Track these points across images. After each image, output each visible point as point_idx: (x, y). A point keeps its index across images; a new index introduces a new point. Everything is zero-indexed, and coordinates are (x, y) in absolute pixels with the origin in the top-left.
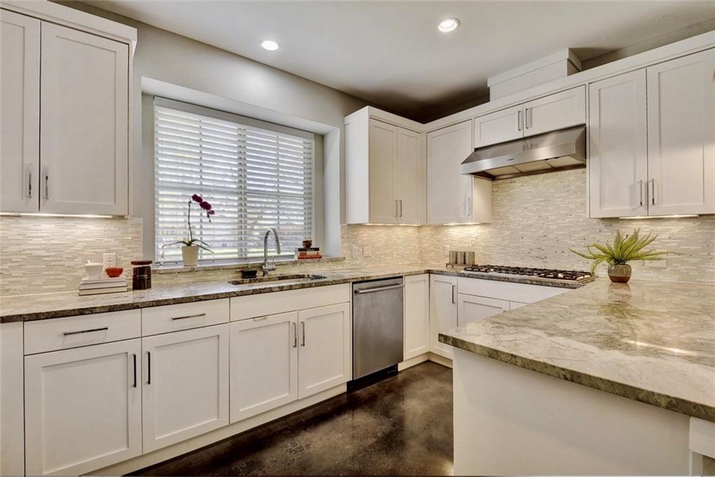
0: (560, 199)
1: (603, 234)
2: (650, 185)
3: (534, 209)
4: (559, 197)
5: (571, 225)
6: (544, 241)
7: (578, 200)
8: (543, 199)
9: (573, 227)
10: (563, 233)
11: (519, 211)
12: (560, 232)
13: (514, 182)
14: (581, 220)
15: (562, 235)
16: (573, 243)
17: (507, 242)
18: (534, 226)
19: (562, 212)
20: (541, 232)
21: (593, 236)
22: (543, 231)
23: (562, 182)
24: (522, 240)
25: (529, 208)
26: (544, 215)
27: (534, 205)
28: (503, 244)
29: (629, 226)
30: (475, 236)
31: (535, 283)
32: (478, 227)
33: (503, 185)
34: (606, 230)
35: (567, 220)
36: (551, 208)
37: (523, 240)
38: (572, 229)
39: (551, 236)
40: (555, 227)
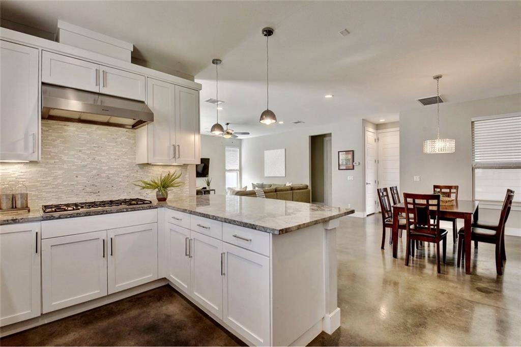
0: (110, 148)
1: (139, 173)
2: (177, 148)
3: (88, 152)
4: (109, 146)
5: (118, 167)
6: (97, 179)
7: (124, 150)
8: (96, 145)
9: (119, 168)
10: (113, 172)
11: (73, 153)
12: (111, 172)
13: (68, 126)
14: (125, 163)
15: (112, 174)
16: (120, 179)
17: (59, 181)
18: (87, 167)
19: (112, 157)
20: (95, 172)
21: (133, 174)
22: (96, 171)
23: (111, 135)
24: (76, 179)
25: (83, 151)
26: (97, 158)
27: (88, 149)
28: (56, 183)
29: (153, 169)
30: (16, 175)
31: (130, 210)
32: (21, 166)
33: (56, 126)
34: (140, 171)
35: (116, 163)
36: (103, 153)
37: (78, 179)
38: (119, 170)
39: (103, 175)
40: (106, 168)
